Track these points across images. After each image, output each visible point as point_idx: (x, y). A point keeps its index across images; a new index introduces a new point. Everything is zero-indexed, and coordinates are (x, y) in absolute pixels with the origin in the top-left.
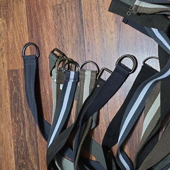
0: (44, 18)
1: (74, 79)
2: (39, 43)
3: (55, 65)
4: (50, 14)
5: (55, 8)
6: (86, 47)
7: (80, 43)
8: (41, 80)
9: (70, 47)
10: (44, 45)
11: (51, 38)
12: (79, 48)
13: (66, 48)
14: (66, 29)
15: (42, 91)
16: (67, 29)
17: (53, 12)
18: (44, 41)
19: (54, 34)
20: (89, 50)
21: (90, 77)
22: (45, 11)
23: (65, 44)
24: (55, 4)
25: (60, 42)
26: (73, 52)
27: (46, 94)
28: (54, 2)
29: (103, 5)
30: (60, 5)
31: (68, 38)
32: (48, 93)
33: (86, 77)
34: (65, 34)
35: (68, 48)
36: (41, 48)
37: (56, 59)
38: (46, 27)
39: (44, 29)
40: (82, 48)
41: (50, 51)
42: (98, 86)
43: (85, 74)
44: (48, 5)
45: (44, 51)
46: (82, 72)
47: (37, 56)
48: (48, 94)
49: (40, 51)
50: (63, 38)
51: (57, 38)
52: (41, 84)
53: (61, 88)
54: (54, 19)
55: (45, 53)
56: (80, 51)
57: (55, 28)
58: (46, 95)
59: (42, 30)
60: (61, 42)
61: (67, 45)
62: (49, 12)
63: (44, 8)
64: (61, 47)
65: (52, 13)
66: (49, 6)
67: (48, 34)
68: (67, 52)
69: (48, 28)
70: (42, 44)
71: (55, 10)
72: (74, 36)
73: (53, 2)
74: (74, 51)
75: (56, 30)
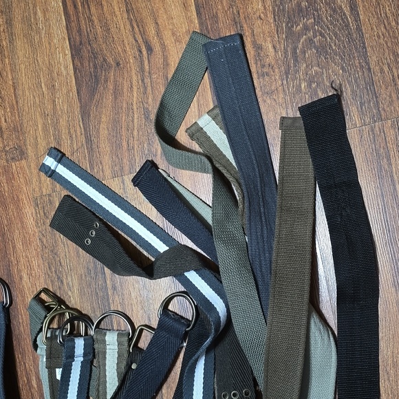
0: (18, 223)
1: (85, 355)
2: (10, 274)
3: (42, 327)
4: (29, 215)
5: (39, 202)
6: (108, 282)
7: (96, 273)
8: (18, 356)
9: (76, 282)
10: (21, 279)
11: (35, 263)
12: (93, 283)
13: (68, 284)
14: (64, 245)
15: (22, 381)
16: (66, 246)
17: (36, 209)
18: (19, 271)
19: (40, 256)
20: (114, 288)
21: (116, 347)
22: (19, 209)
23: (65, 276)
24: (37, 194)
25: (54, 272)
26: (82, 293)
27: (31, 387)
28: (37, 189)
29: (136, 196)
30: (50, 195)
31: (70, 263)
32: (34, 383)
33: (108, 347)
34: (62, 255)
35: (71, 283)
36: (14, 285)
37: (43, 313)
38: (22, 241)
39: (19, 246)
40: (100, 283)
41: (33, 292)
42: (134, 366)
43: (105, 341)
44: (24, 196)
45: (22, 291)
46: (99, 337)
47: (7, 304)
48: (36, 386)
49: (12, 291)
50: (59, 264)
51: (47, 264)
52: (18, 364)
53: (58, 377)
54: (38, 223)
55: (23, 297)
56: (96, 291)
57: (42, 242)
58: (30, 389)
59: (14, 247)
60: (56, 272)
61: (69, 279)
62: (26, 211)
63: (17, 202)
64: (56, 283)
65: (34, 212)
66: (26, 198)
67: (27, 257)
68: (70, 293)
69: (27, 243)
70: (17, 279)
71: (40, 206)
72: (82, 260)
73: (34, 190)
74: (84, 291)
75: (44, 247)
